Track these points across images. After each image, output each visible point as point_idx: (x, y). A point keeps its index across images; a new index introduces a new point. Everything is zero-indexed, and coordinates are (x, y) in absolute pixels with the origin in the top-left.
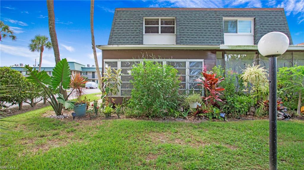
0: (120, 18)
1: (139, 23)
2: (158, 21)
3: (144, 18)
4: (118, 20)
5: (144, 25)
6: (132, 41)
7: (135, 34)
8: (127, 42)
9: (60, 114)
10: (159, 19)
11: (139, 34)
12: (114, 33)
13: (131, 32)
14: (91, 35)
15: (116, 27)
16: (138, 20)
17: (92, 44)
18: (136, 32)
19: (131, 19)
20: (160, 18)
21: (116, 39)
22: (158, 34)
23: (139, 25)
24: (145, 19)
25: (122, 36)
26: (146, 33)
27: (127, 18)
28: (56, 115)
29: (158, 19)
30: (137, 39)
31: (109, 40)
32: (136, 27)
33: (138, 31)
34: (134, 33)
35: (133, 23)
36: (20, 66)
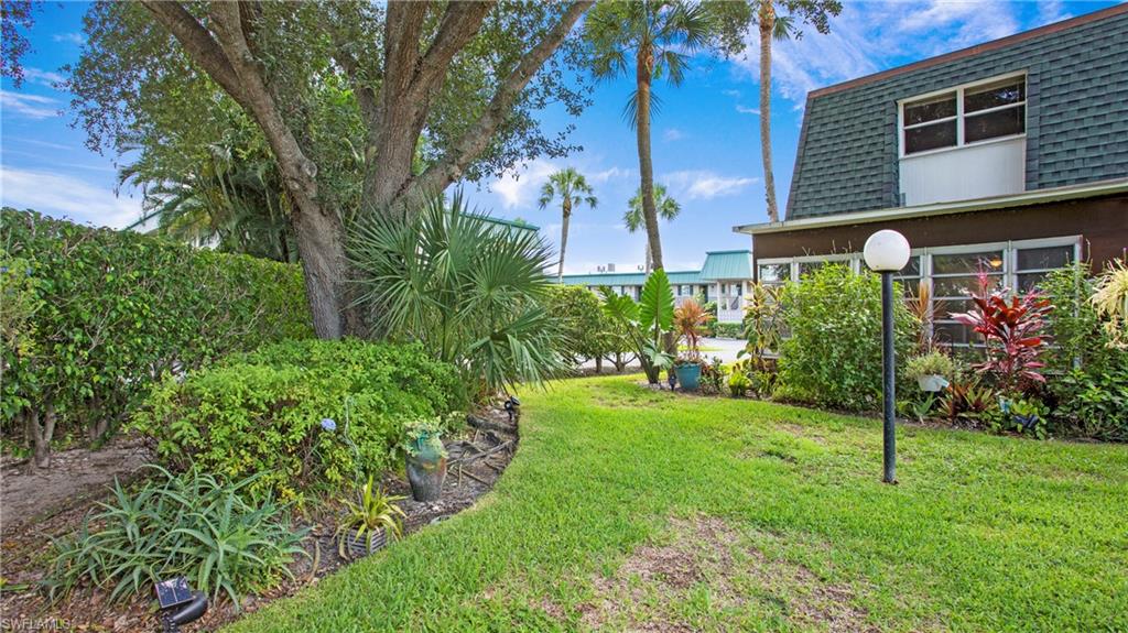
0: (820, 121)
1: (880, 124)
2: (955, 100)
3: (901, 103)
4: (817, 129)
5: (901, 128)
6: (857, 191)
7: (866, 165)
8: (843, 193)
9: (656, 382)
10: (958, 93)
11: (879, 163)
12: (806, 171)
13: (853, 159)
14: (763, 170)
15: (811, 153)
16: (877, 116)
17: (768, 200)
18: (870, 158)
19: (855, 118)
20: (960, 90)
21: (811, 190)
22: (955, 148)
23: (880, 131)
24: (905, 105)
25: (826, 179)
26: (908, 151)
27: (842, 117)
28: (647, 382)
29: (955, 93)
30: (874, 181)
31: (790, 196)
32: (870, 142)
33: (876, 155)
34: (863, 161)
35: (860, 127)
36: (610, 270)
